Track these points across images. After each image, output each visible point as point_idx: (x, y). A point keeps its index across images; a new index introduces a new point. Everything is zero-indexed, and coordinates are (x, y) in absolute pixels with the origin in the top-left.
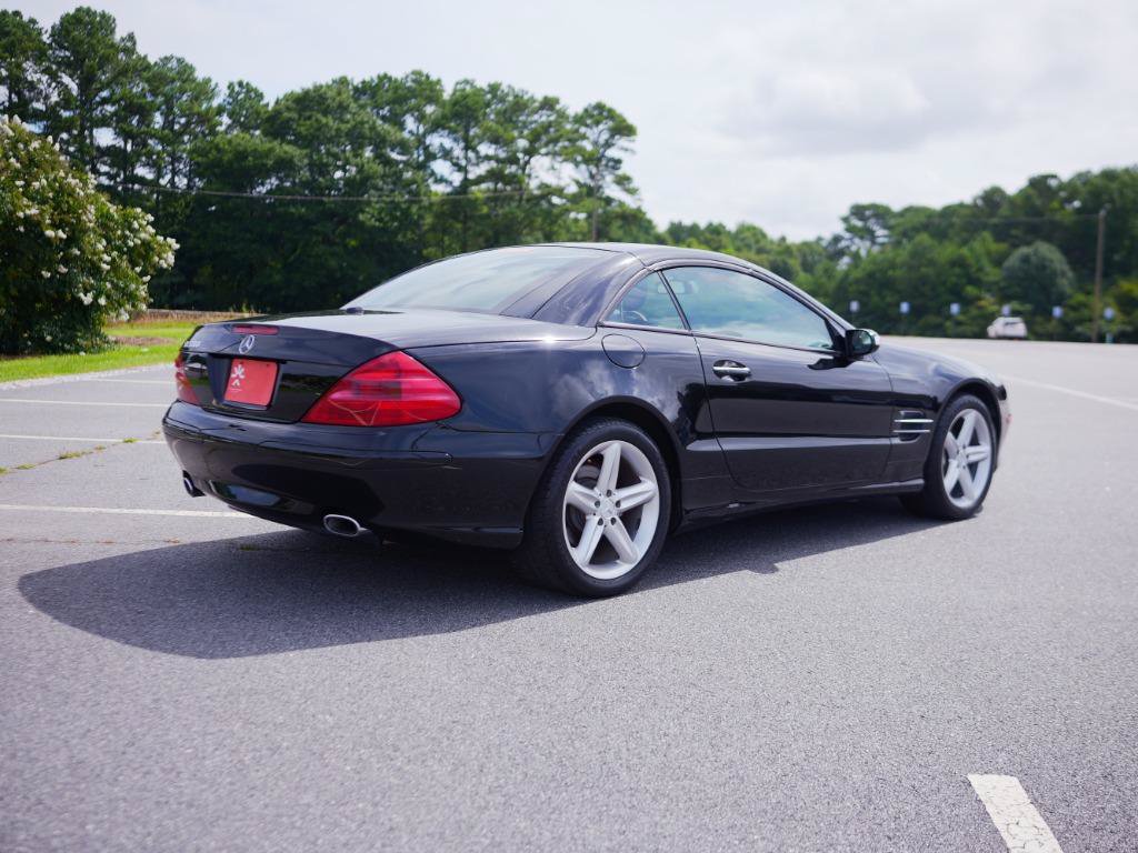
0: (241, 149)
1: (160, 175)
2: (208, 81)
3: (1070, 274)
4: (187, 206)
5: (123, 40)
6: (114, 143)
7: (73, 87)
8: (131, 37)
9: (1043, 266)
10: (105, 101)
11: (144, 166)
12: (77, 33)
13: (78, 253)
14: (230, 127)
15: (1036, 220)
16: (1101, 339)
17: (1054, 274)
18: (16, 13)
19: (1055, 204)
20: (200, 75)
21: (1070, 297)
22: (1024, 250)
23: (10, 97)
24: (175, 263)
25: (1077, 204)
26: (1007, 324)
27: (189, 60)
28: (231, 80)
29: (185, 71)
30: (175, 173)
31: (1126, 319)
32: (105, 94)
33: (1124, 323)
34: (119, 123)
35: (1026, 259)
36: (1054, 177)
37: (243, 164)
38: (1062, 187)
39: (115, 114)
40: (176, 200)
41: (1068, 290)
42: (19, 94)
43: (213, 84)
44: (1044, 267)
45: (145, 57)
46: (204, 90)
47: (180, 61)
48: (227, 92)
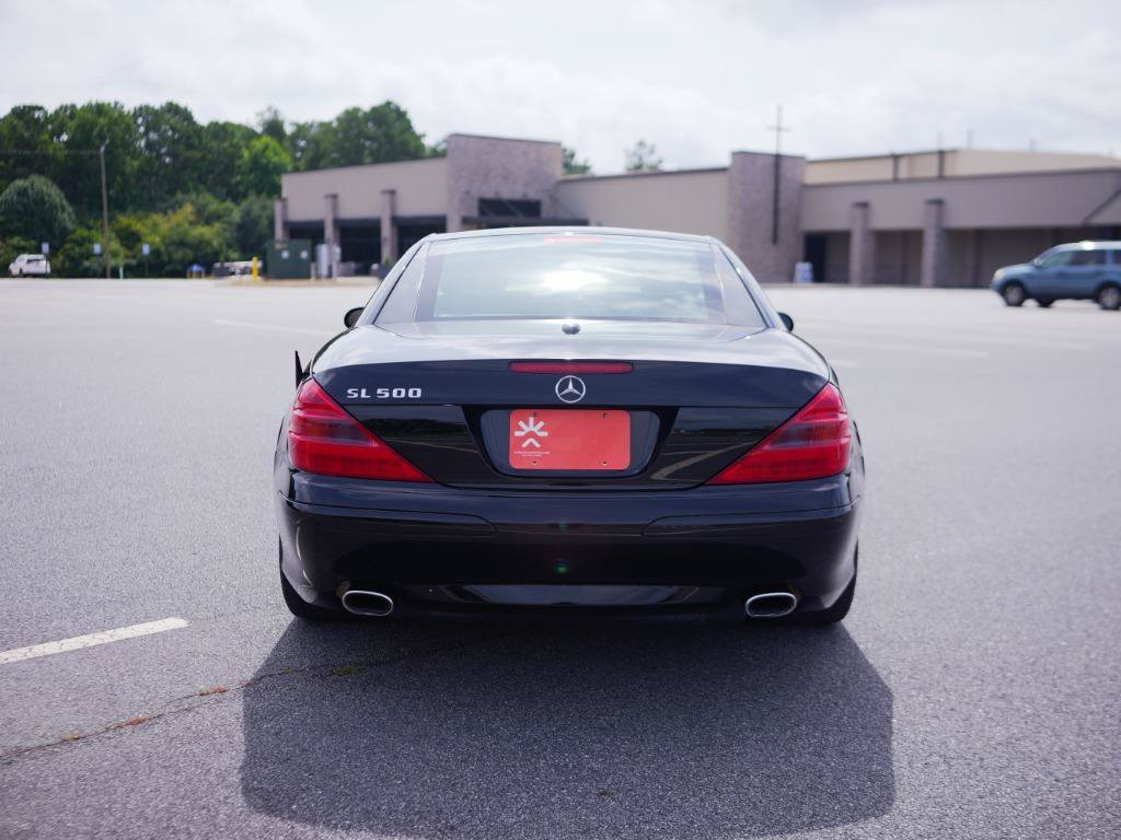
3: (70, 209)
9: (40, 200)
15: (27, 152)
16: (115, 275)
17: (54, 207)
19: (45, 137)
21: (74, 231)
22: (19, 183)
25: (65, 137)
26: (29, 261)
31: (130, 254)
33: (127, 257)
35: (22, 193)
36: (40, 108)
38: (48, 120)
41: (70, 226)
44: (43, 202)
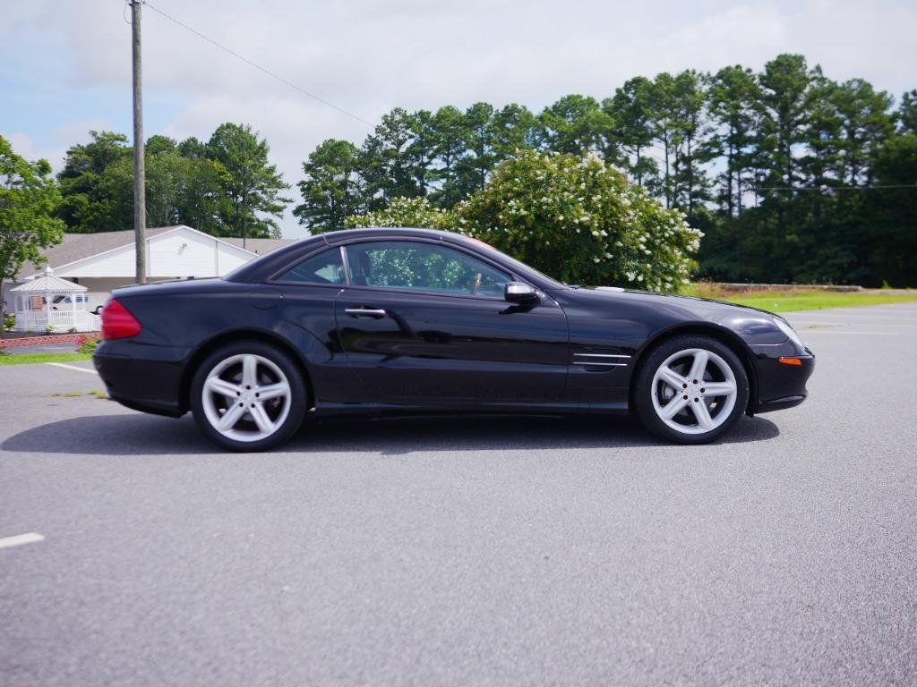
0: (906, 147)
1: (842, 176)
2: (883, 94)
4: (861, 198)
5: (812, 72)
6: (806, 154)
7: (775, 115)
8: (818, 69)
10: (799, 122)
11: (830, 170)
12: (778, 74)
13: (621, 245)
14: (903, 130)
18: (738, 67)
20: (877, 90)
23: (731, 131)
24: (700, 248)
27: (867, 80)
28: (906, 91)
29: (865, 89)
30: (855, 172)
32: (800, 117)
34: (811, 138)
37: (907, 160)
39: (808, 132)
40: (852, 195)
42: (738, 127)
43: (888, 96)
45: (836, 83)
46: (880, 102)
47: (860, 82)
48: (901, 101)
